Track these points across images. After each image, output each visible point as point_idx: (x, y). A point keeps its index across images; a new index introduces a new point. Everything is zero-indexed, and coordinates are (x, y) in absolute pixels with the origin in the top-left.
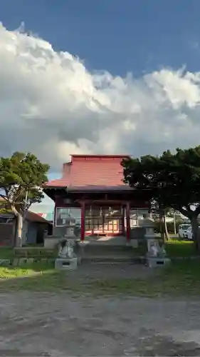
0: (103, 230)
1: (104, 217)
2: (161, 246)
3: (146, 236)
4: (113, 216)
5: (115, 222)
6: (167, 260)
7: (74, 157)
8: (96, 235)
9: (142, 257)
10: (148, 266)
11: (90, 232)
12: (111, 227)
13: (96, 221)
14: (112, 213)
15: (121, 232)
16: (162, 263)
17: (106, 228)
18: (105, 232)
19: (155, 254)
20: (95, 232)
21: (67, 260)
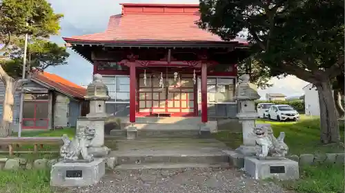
0: (167, 108)
1: (167, 89)
2: (277, 135)
3: (241, 115)
4: (181, 88)
5: (184, 96)
6: (290, 164)
7: (126, 6)
8: (156, 115)
9: (233, 154)
10: (249, 175)
11: (147, 111)
12: (177, 104)
13: (156, 96)
14: (179, 84)
15: (192, 111)
16: (280, 170)
17: (170, 104)
18: (169, 110)
19: (265, 151)
20: (155, 111)
21: (79, 165)
